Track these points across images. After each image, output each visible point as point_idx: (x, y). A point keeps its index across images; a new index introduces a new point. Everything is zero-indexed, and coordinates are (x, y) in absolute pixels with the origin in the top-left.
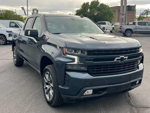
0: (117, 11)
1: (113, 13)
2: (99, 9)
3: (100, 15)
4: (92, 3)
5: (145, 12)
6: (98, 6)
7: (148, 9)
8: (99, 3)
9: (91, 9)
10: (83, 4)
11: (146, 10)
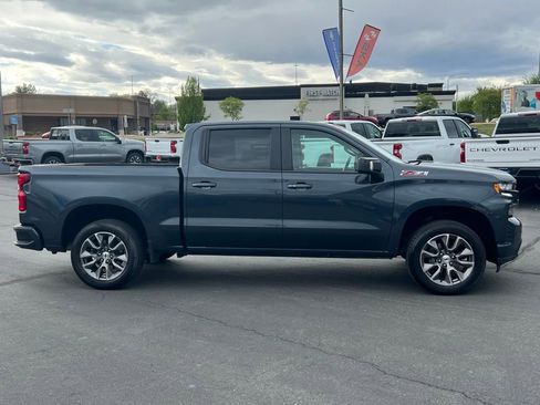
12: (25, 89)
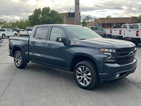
0: (65, 17)
1: (63, 18)
2: (50, 15)
3: (52, 20)
4: (44, 9)
5: (86, 18)
6: (49, 12)
7: (89, 16)
8: (50, 9)
9: (43, 14)
10: (35, 10)
11: (87, 16)
12: (109, 16)
